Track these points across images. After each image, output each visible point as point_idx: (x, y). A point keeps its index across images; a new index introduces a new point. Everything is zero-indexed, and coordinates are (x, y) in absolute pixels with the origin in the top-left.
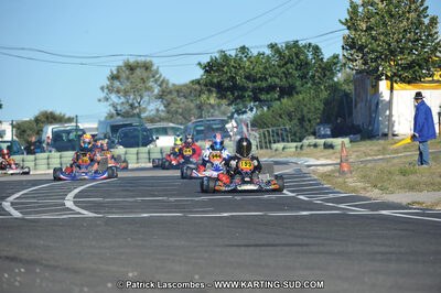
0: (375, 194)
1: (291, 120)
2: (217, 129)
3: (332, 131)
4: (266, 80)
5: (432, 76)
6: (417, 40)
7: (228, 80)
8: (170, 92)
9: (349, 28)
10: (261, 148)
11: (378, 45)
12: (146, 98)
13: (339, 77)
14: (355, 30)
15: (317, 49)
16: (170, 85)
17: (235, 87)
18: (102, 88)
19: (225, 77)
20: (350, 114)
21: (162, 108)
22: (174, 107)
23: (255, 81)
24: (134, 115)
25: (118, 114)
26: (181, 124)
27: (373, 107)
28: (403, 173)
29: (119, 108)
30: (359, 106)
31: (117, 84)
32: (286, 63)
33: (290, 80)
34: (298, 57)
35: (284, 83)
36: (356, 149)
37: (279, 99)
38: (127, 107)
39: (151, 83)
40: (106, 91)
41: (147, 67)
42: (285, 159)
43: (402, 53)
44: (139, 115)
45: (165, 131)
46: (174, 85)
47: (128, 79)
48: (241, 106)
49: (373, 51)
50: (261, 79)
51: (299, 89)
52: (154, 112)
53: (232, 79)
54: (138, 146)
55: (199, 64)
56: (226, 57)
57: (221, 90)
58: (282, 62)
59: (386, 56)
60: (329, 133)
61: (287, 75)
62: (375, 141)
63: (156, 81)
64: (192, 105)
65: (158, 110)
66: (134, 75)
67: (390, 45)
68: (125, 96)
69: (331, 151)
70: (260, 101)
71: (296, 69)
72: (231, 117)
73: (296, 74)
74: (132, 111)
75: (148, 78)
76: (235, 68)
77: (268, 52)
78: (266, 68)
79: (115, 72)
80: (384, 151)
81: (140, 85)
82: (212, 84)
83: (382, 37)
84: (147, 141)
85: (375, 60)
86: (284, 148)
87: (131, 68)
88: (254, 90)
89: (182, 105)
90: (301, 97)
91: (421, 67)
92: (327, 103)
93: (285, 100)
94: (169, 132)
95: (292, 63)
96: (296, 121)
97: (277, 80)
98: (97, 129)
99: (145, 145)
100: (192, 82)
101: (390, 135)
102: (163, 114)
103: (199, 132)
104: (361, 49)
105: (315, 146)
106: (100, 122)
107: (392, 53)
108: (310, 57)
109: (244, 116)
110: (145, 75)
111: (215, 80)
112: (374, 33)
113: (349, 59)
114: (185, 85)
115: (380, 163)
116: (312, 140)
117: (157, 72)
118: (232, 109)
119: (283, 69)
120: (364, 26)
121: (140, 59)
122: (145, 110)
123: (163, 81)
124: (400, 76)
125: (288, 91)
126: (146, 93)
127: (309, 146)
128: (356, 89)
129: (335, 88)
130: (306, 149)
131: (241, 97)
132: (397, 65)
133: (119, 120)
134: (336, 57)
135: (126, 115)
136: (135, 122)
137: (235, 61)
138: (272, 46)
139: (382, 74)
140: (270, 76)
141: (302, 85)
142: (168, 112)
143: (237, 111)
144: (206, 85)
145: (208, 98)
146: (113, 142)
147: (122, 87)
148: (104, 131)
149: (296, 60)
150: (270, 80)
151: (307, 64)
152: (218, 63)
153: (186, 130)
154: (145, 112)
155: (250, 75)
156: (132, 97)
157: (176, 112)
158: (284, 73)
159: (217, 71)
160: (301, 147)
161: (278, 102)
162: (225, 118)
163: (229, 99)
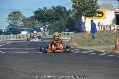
0: (81, 47)
1: (58, 27)
2: (38, 30)
4: (51, 16)
5: (96, 15)
6: (92, 6)
7: (41, 16)
8: (25, 20)
9: (74, 2)
10: (50, 35)
11: (82, 7)
12: (19, 21)
13: (71, 15)
14: (75, 3)
15: (65, 8)
17: (43, 18)
18: (7, 19)
20: (74, 26)
21: (23, 24)
22: (26, 24)
23: (48, 17)
24: (15, 26)
25: (11, 26)
26: (28, 28)
27: (80, 24)
28: (88, 41)
29: (11, 24)
30: (76, 23)
31: (11, 17)
32: (57, 12)
34: (60, 10)
35: (56, 17)
37: (55, 21)
38: (13, 24)
39: (20, 17)
40: (8, 19)
41: (19, 13)
43: (88, 9)
44: (17, 26)
45: (24, 30)
46: (26, 18)
47: (14, 16)
48: (44, 23)
49: (80, 8)
50: (50, 16)
51: (60, 19)
52: (21, 25)
53: (42, 16)
55: (33, 12)
56: (40, 10)
57: (39, 19)
59: (84, 10)
60: (68, 30)
62: (81, 33)
63: (21, 17)
64: (31, 23)
65: (22, 24)
66: (15, 15)
67: (85, 7)
68: (13, 21)
69: (69, 35)
70: (49, 22)
72: (42, 26)
73: (59, 15)
74: (15, 25)
75: (19, 16)
76: (43, 13)
77: (52, 9)
78: (51, 13)
79: (10, 14)
80: (83, 35)
81: (17, 18)
83: (83, 5)
84: (19, 33)
85: (81, 11)
87: (15, 13)
88: (48, 19)
89: (28, 23)
90: (60, 21)
91: (93, 13)
92: (67, 22)
93: (56, 22)
94: (25, 30)
95: (58, 12)
96: (59, 27)
97: (54, 16)
98: (5, 29)
99: (18, 34)
100: (31, 17)
101: (85, 31)
102: (23, 26)
104: (77, 8)
105: (64, 34)
107: (85, 9)
108: (63, 10)
110: (18, 15)
111: (37, 16)
112: (80, 4)
113: (74, 11)
114: (29, 18)
115: (82, 39)
116: (64, 33)
117: (22, 14)
118: (42, 24)
119: (56, 13)
120: (78, 2)
121: (17, 11)
122: (18, 24)
123: (23, 16)
124: (87, 15)
125: (57, 19)
127: (63, 34)
128: (75, 19)
129: (70, 18)
130: (62, 35)
131: (44, 21)
132: (87, 12)
133: (11, 27)
134: (70, 10)
135: (13, 26)
136: (16, 28)
137: (43, 11)
138: (53, 7)
139: (83, 15)
140: (52, 15)
141: (61, 18)
142: (25, 25)
143: (43, 25)
144: (35, 18)
145: (35, 21)
146: (10, 33)
147: (12, 18)
148: (7, 30)
149: (59, 11)
150: (52, 16)
151: (62, 12)
152: (38, 12)
153: (29, 30)
154: (18, 25)
155: (47, 15)
156: (15, 21)
157: (27, 25)
158: (56, 14)
159: (38, 14)
160: (61, 34)
161: (54, 22)
162: (40, 27)
163: (41, 21)
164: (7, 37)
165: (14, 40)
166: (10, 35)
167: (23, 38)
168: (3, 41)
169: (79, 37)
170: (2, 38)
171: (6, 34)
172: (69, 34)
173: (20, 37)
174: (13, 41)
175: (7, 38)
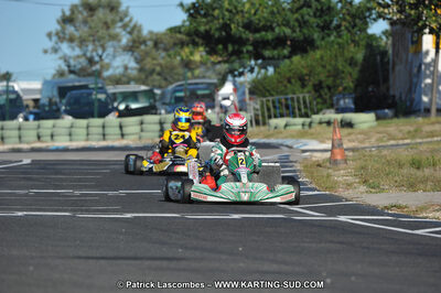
1: (303, 86)
2: (204, 96)
3: (355, 103)
4: (273, 29)
7: (219, 29)
8: (144, 42)
10: (257, 123)
12: (110, 50)
16: (145, 32)
17: (228, 39)
18: (49, 35)
19: (216, 24)
21: (133, 64)
22: (149, 64)
23: (257, 30)
24: (90, 75)
25: (71, 72)
26: (160, 87)
28: (417, 165)
29: (72, 62)
30: (397, 68)
31: (70, 29)
32: (301, 8)
33: (305, 31)
35: (298, 34)
36: (381, 129)
37: (289, 57)
38: (83, 62)
39: (118, 30)
40: (54, 38)
41: (112, 6)
42: (280, 141)
44: (98, 74)
46: (151, 33)
47: (85, 22)
48: (236, 65)
51: (318, 43)
53: (226, 27)
54: (93, 116)
55: (181, 5)
57: (210, 42)
58: (296, 5)
59: (431, 3)
60: (353, 106)
61: (303, 23)
62: (412, 119)
63: (125, 27)
65: (126, 68)
66: (94, 17)
68: (80, 47)
70: (264, 58)
71: (315, 16)
73: (312, 20)
74: (90, 68)
75: (114, 22)
76: (230, 11)
78: (272, 13)
79: (68, 13)
81: (103, 32)
82: (197, 33)
85: (414, 6)
86: (286, 125)
87: (91, 8)
88: (255, 44)
89: (162, 61)
90: (318, 54)
93: (296, 59)
95: (310, 7)
96: (310, 87)
97: (288, 31)
98: (40, 91)
99: (103, 115)
100: (171, 30)
101: (433, 111)
102: (134, 73)
103: (179, 100)
105: (329, 123)
106: (46, 83)
109: (242, 79)
110: (110, 17)
111: (202, 28)
113: (379, 4)
114: (165, 34)
117: (126, 15)
118: (225, 67)
119: (296, 16)
122: (108, 67)
123: (135, 26)
125: (302, 46)
126: (110, 43)
127: (320, 123)
130: (315, 128)
131: (238, 53)
133: (72, 80)
135: (82, 73)
136: (91, 83)
139: (425, 26)
140: (278, 25)
141: (323, 39)
142: (141, 70)
143: (231, 72)
144: (188, 34)
145: (192, 54)
146: (58, 110)
147: (77, 34)
148: (50, 94)
149: (314, 4)
150: (277, 30)
151: (330, 9)
152: (207, 5)
153: (163, 95)
154: (107, 69)
155: (251, 22)
156: (90, 47)
157: (153, 71)
158: (297, 20)
159: (205, 16)
160: (310, 125)
161: (287, 61)
162: (215, 81)
163: (221, 56)
164: (42, 131)
165: (74, 145)
166: (59, 122)
167: (123, 135)
168: (19, 151)
169: (392, 142)
170: (16, 133)
171: (44, 111)
172: (350, 125)
173: (108, 131)
174: (66, 150)
175: (39, 137)
